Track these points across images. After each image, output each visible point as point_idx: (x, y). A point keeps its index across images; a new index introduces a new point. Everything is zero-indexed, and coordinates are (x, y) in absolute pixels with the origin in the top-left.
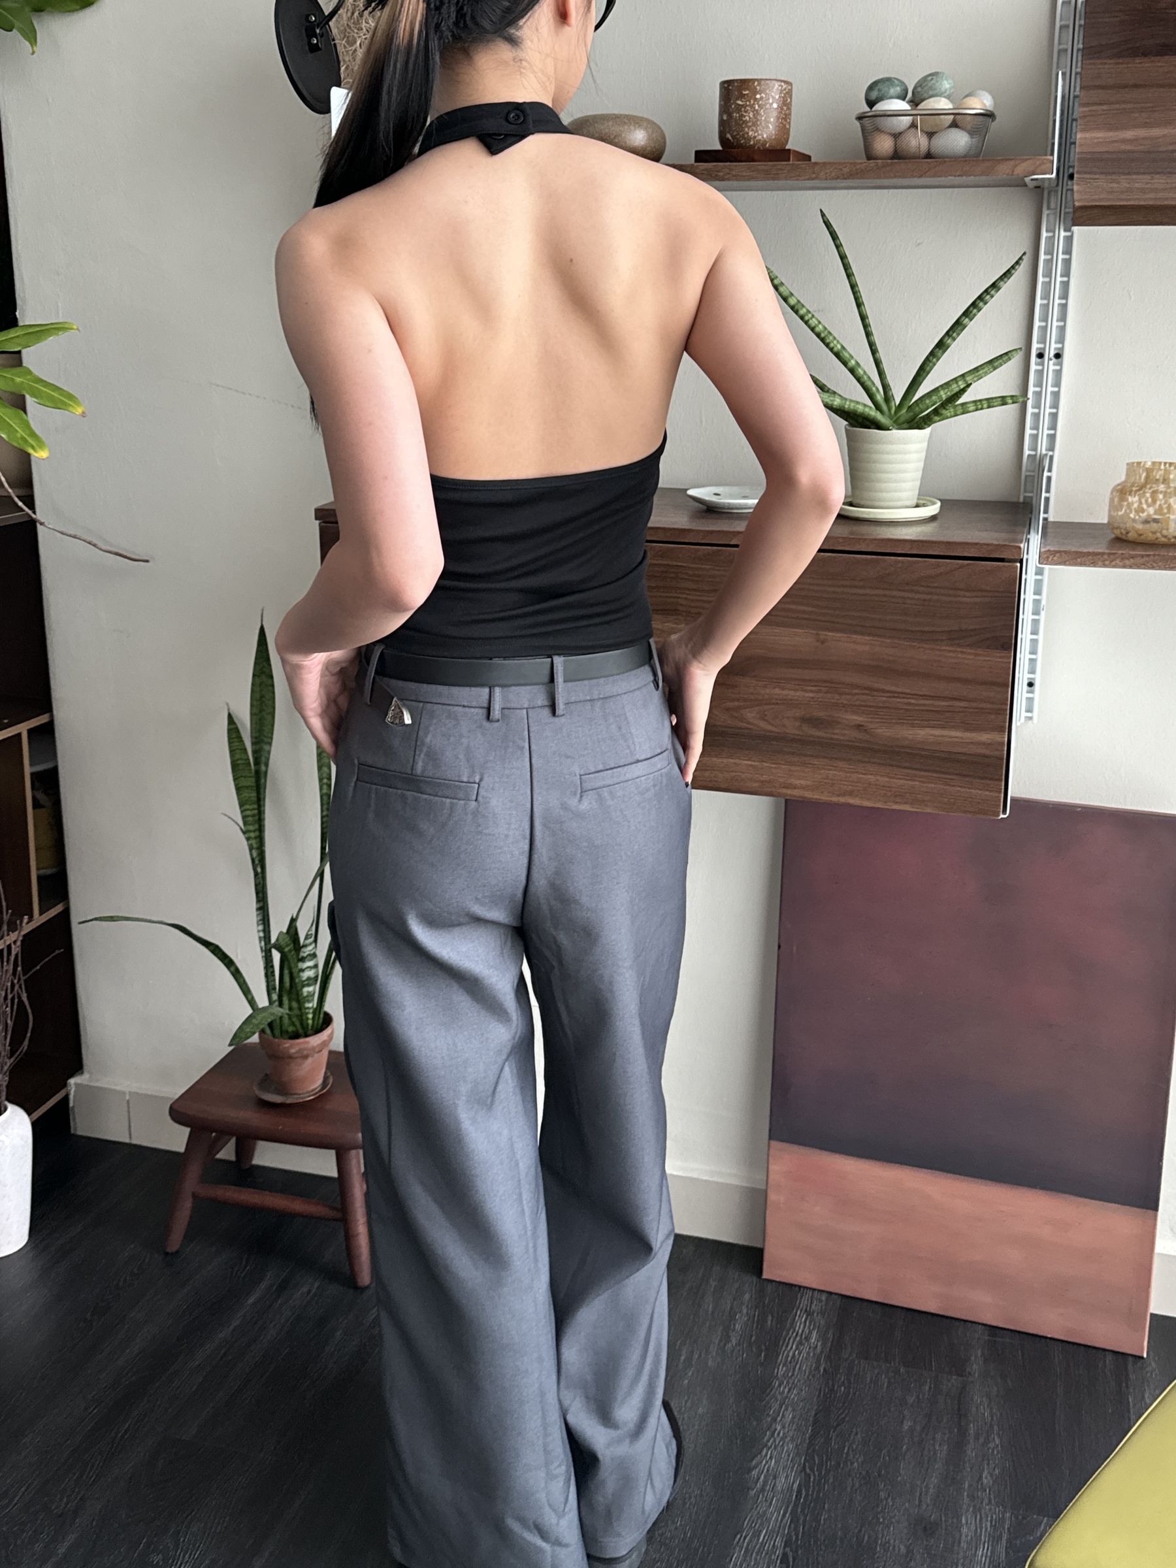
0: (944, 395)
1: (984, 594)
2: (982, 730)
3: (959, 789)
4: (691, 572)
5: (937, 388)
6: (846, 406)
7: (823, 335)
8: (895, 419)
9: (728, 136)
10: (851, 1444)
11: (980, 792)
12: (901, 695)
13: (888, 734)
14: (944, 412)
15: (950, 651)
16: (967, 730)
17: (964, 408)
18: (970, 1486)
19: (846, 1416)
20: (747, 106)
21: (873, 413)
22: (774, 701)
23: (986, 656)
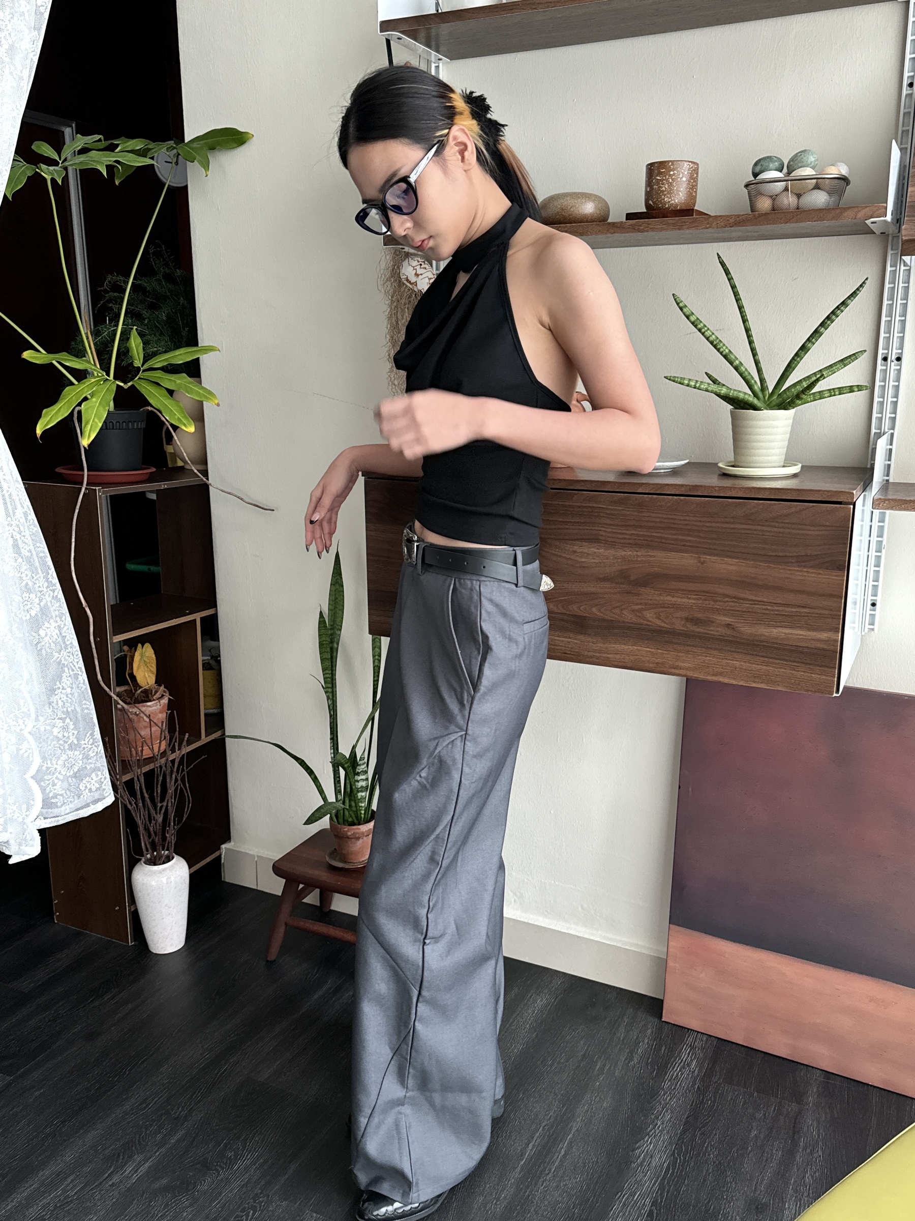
0: (805, 384)
1: (824, 528)
2: (821, 630)
3: (803, 673)
4: (608, 512)
5: (801, 380)
6: (731, 394)
7: (715, 343)
8: (768, 403)
9: (651, 202)
10: (710, 1142)
11: (819, 676)
12: (760, 603)
13: (749, 631)
14: (803, 396)
15: (798, 571)
16: (809, 630)
17: (821, 395)
18: (795, 1182)
19: (710, 1121)
20: (664, 180)
21: (751, 399)
22: (666, 606)
23: (825, 575)
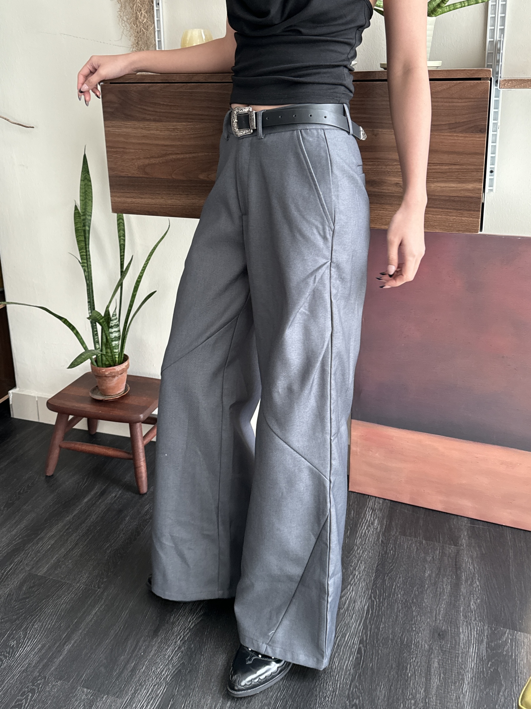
1: (469, 100)
2: (469, 182)
3: (454, 217)
10: (397, 584)
11: (467, 219)
15: (449, 136)
16: (460, 182)
18: (464, 609)
19: (394, 567)
23: (470, 137)
